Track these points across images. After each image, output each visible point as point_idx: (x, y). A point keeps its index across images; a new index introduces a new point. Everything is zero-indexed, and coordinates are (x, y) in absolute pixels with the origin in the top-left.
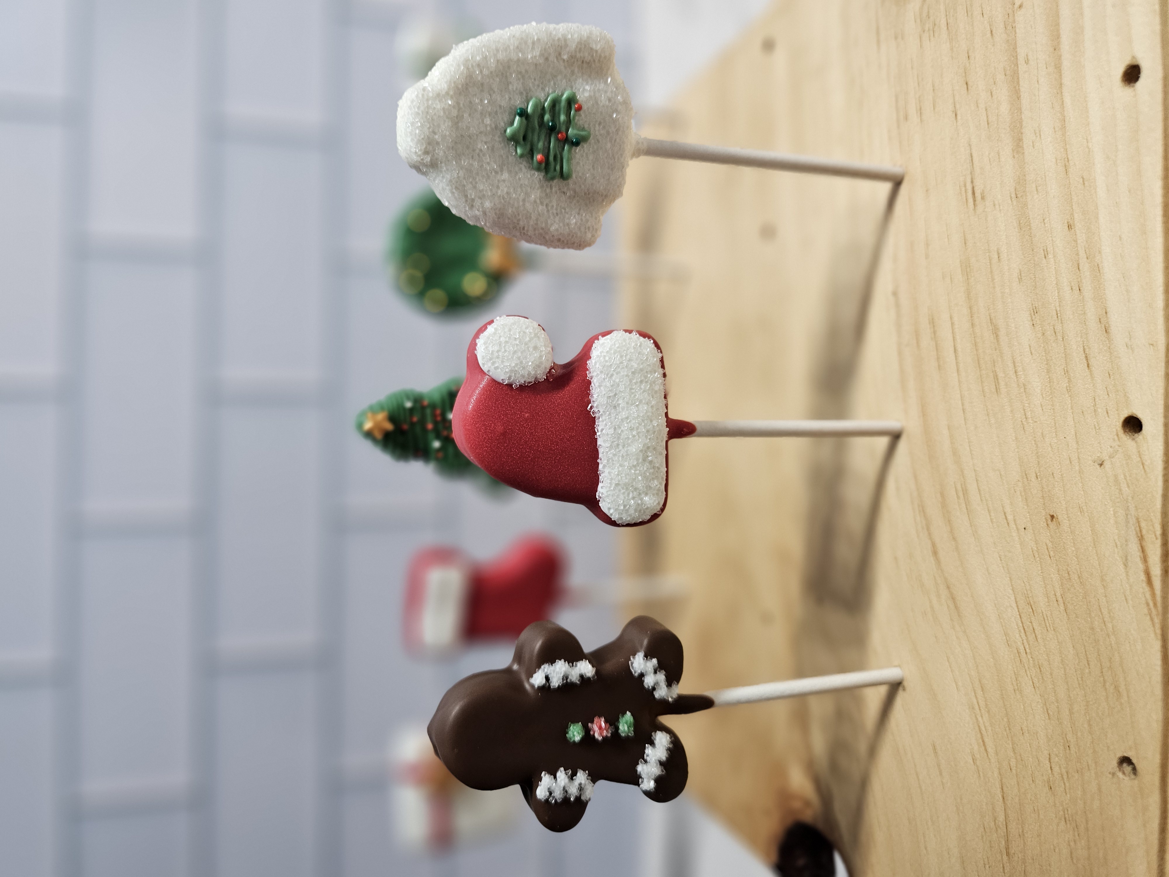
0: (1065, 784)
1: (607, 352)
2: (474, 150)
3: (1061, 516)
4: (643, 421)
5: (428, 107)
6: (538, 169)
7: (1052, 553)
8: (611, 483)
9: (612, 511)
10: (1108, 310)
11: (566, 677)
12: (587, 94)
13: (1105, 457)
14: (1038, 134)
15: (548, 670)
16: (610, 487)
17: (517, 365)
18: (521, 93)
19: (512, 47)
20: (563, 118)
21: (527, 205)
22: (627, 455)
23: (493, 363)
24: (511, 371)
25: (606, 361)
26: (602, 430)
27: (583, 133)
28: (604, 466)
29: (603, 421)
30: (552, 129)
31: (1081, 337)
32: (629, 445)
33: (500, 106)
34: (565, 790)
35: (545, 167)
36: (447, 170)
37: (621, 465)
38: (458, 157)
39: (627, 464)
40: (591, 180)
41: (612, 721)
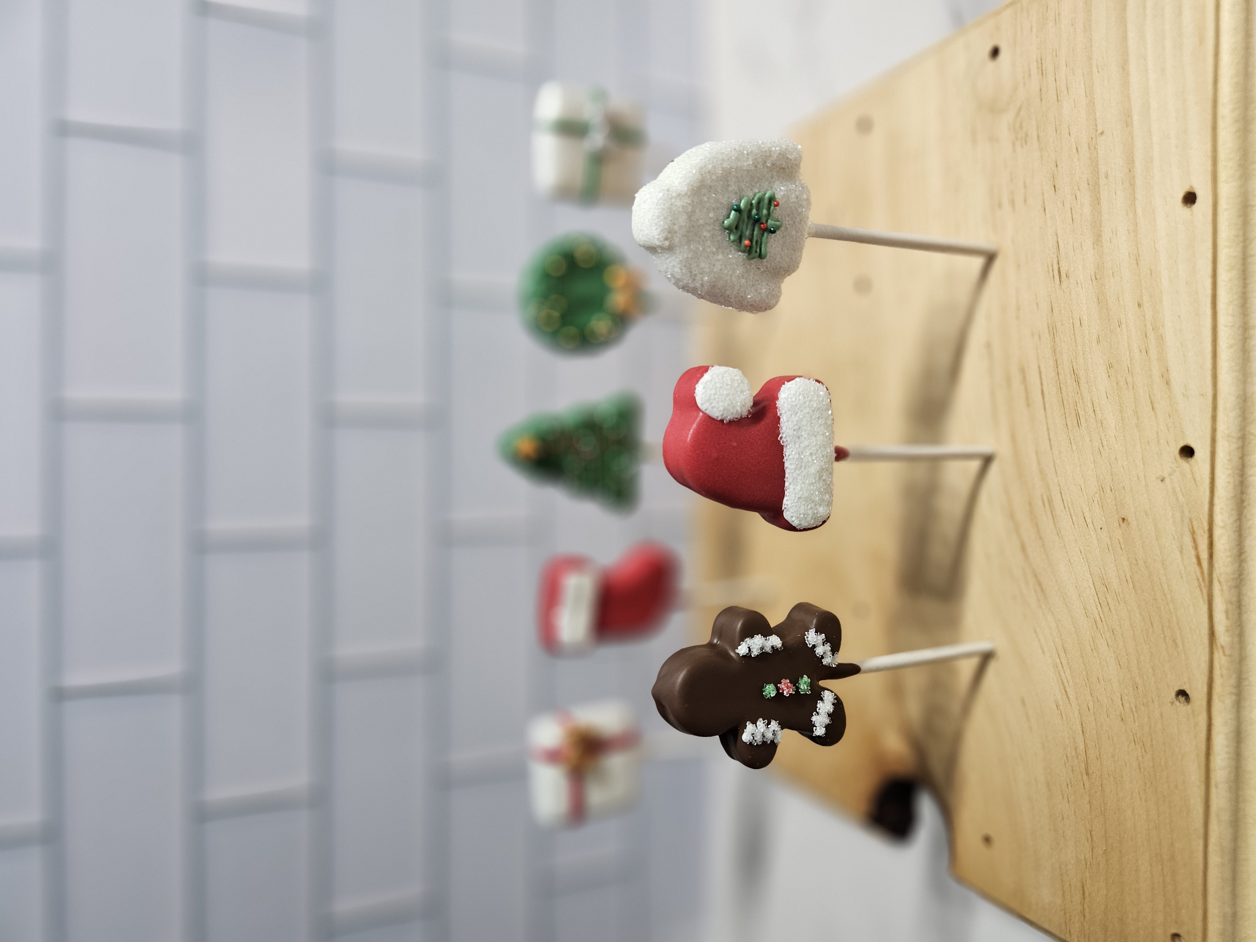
0: (1134, 715)
1: (794, 394)
2: (700, 237)
3: (1131, 519)
4: (820, 448)
5: (672, 204)
6: (744, 252)
7: (1123, 546)
8: (795, 497)
9: (793, 519)
10: (1169, 369)
11: (762, 648)
12: (782, 193)
13: (1166, 474)
14: (1114, 234)
15: (749, 643)
16: (794, 500)
17: (728, 405)
18: (736, 193)
19: (733, 158)
20: (765, 212)
21: (734, 279)
22: (807, 475)
23: (711, 404)
24: (724, 410)
25: (793, 402)
26: (789, 455)
27: (778, 223)
28: (790, 484)
29: (789, 449)
30: (757, 221)
31: (1148, 387)
32: (809, 467)
33: (721, 203)
34: (763, 736)
35: (749, 250)
36: (680, 252)
37: (803, 483)
38: (689, 242)
39: (807, 482)
40: (778, 259)
41: (795, 682)
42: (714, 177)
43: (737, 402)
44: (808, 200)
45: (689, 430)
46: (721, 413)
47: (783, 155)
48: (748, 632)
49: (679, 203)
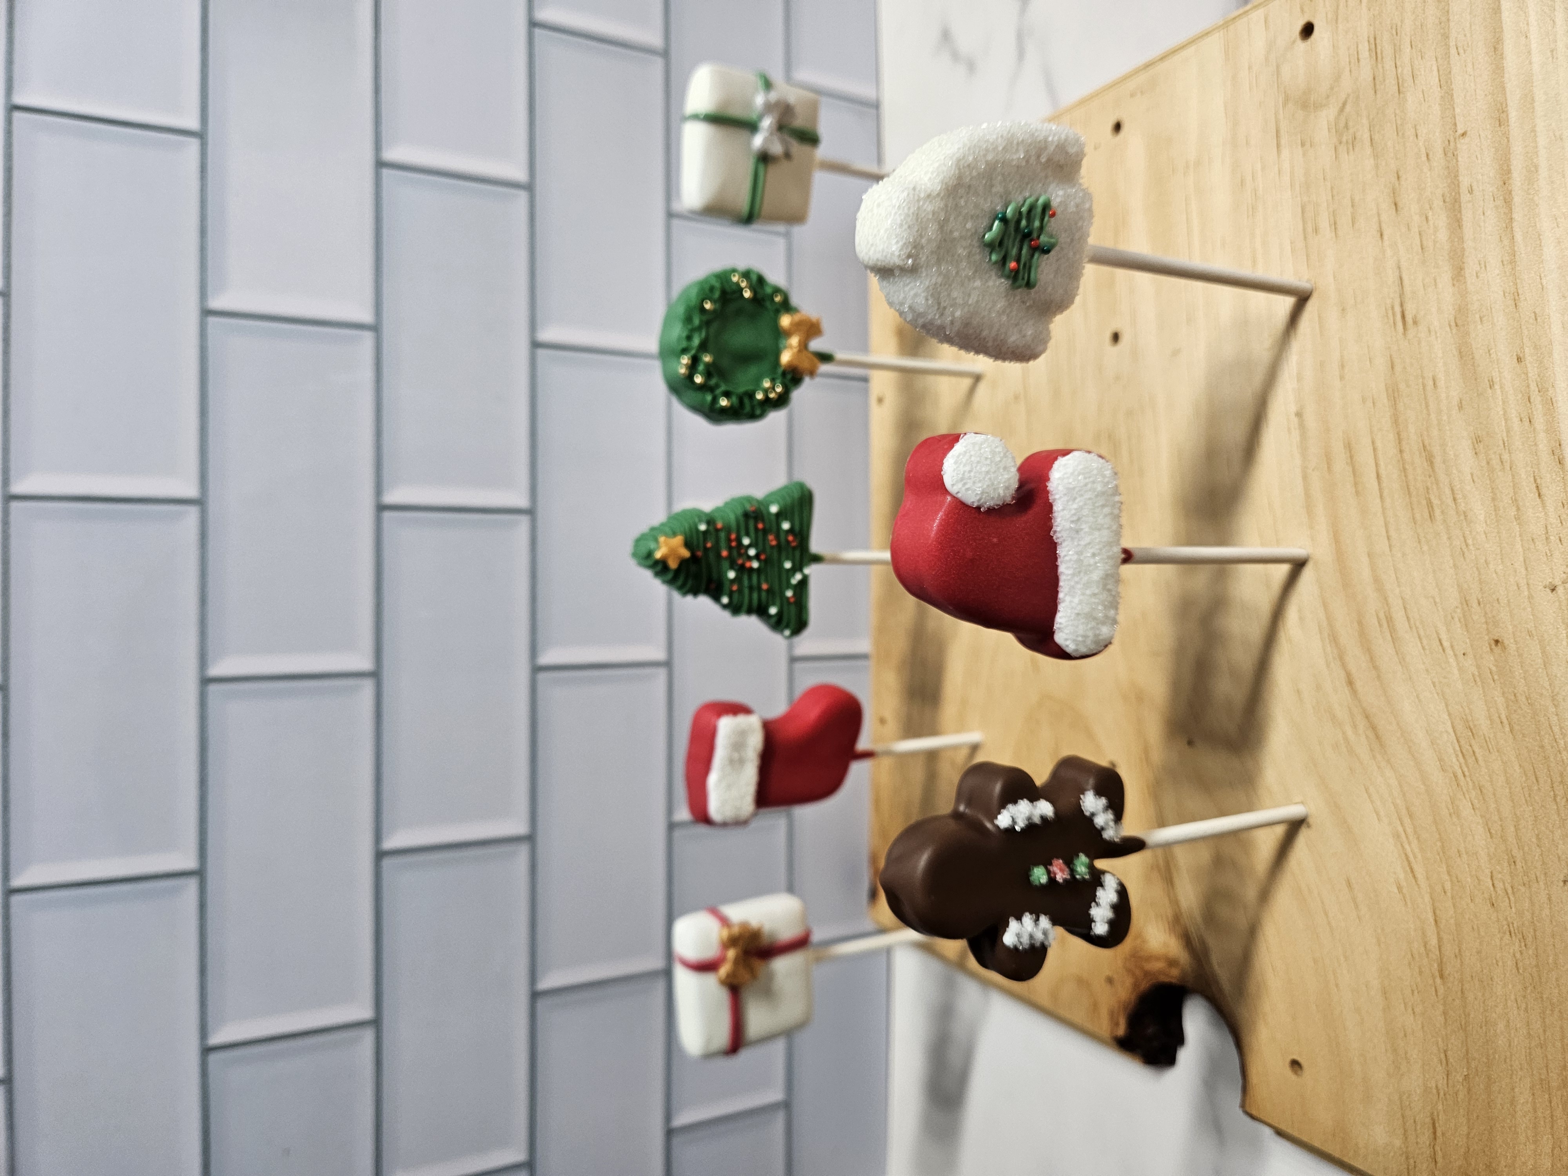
0: (1509, 898)
1: (1070, 474)
2: (953, 256)
3: (1509, 641)
4: (1104, 546)
5: (919, 208)
6: (1008, 277)
7: (1496, 677)
8: (1071, 613)
10: (1562, 442)
11: (1029, 819)
12: (1058, 200)
13: (1557, 582)
15: (1012, 811)
17: (988, 486)
18: (1001, 197)
19: (1000, 148)
20: (1037, 224)
21: (993, 315)
22: (1088, 583)
23: (965, 484)
24: (982, 493)
25: (1070, 483)
27: (1053, 240)
28: (1066, 595)
29: (1065, 547)
30: (1027, 236)
31: (1532, 467)
32: (1091, 572)
33: (982, 209)
34: (1031, 937)
35: (1014, 276)
36: (927, 275)
37: (1083, 594)
38: (939, 262)
39: (1088, 592)
40: (1050, 289)
41: (1069, 863)
42: (974, 173)
43: (999, 483)
44: (1090, 210)
45: (934, 521)
46: (978, 498)
47: (1061, 147)
48: (1010, 797)
49: (929, 207)
